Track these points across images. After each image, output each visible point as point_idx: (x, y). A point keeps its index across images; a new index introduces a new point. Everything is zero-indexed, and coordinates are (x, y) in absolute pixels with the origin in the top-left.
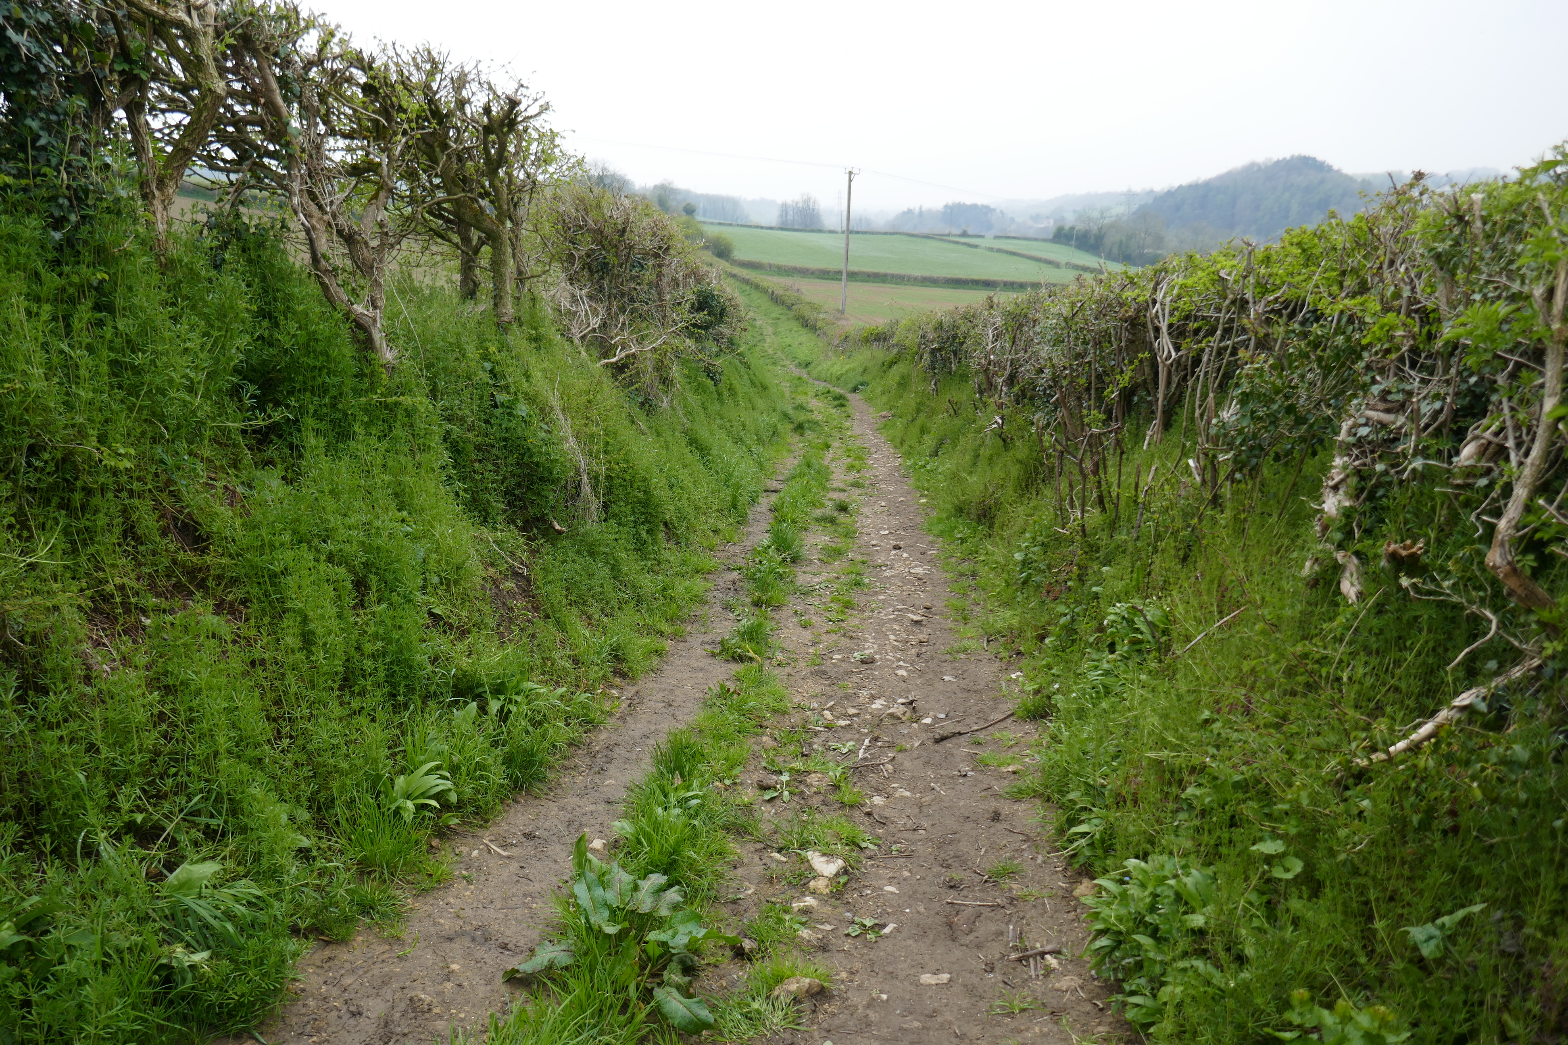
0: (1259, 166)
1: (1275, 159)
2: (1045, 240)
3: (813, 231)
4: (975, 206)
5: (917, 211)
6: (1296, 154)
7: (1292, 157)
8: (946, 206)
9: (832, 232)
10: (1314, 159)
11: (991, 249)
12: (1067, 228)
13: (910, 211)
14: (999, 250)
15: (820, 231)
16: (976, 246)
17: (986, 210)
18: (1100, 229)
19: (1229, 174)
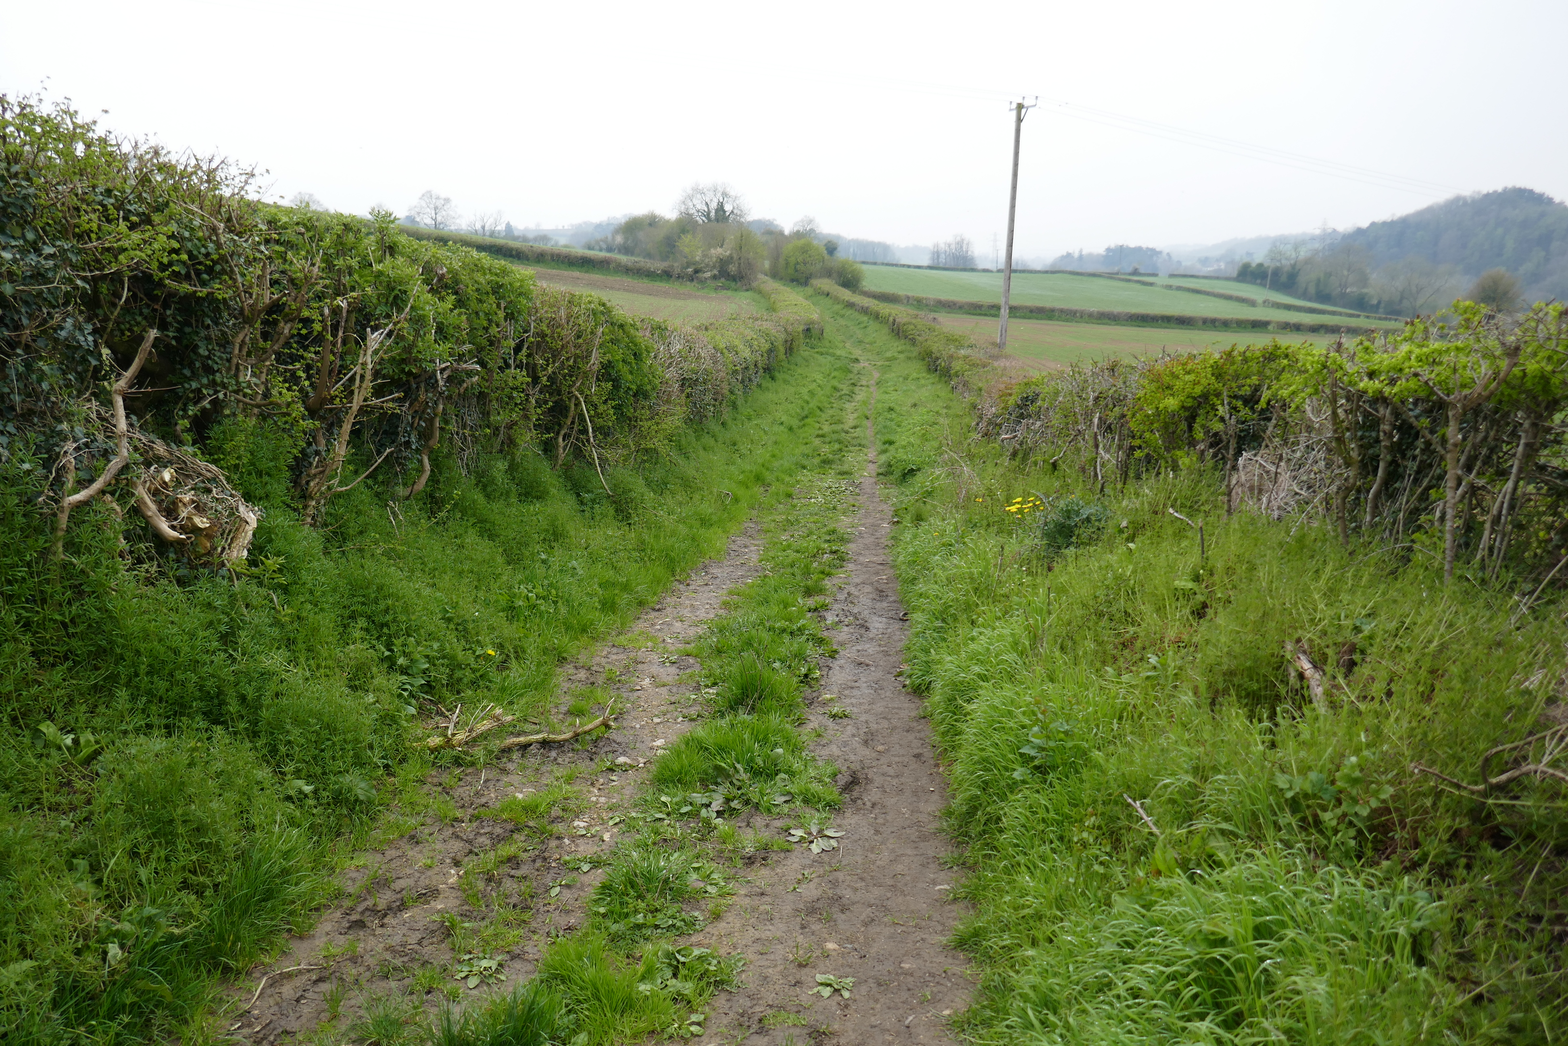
0: (1464, 200)
1: (1485, 192)
2: (1228, 279)
3: (965, 270)
4: (1139, 250)
5: (1076, 255)
6: (1510, 185)
7: (1505, 190)
8: (1108, 250)
9: (986, 271)
10: (1531, 192)
11: (1170, 287)
12: (1254, 265)
13: (1069, 255)
14: (1179, 288)
15: (973, 270)
16: (1151, 284)
17: (1153, 253)
18: (1293, 266)
19: (1430, 210)
